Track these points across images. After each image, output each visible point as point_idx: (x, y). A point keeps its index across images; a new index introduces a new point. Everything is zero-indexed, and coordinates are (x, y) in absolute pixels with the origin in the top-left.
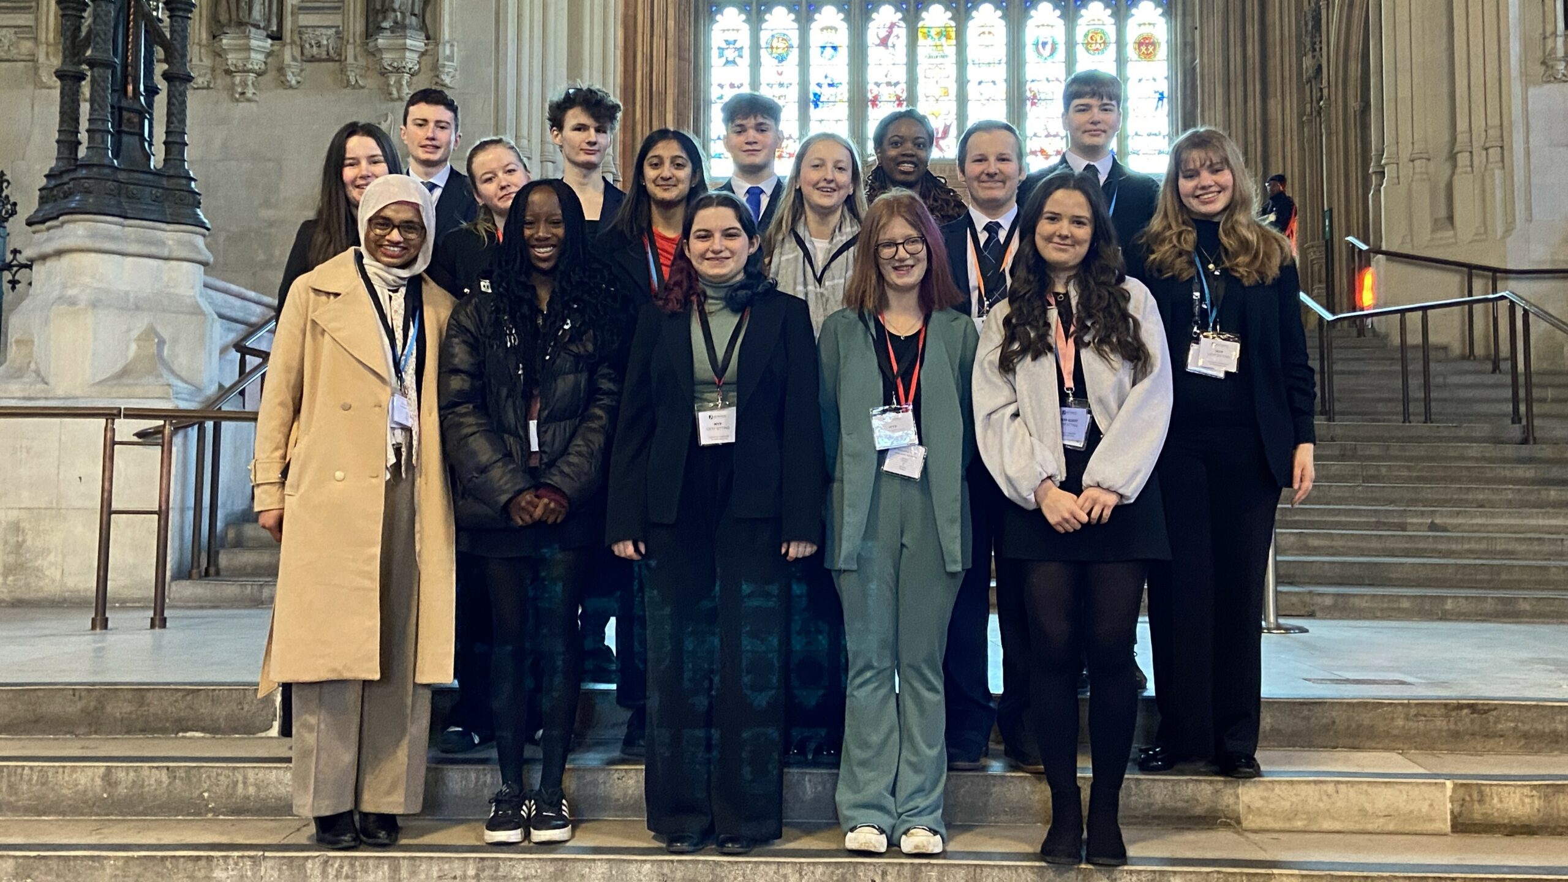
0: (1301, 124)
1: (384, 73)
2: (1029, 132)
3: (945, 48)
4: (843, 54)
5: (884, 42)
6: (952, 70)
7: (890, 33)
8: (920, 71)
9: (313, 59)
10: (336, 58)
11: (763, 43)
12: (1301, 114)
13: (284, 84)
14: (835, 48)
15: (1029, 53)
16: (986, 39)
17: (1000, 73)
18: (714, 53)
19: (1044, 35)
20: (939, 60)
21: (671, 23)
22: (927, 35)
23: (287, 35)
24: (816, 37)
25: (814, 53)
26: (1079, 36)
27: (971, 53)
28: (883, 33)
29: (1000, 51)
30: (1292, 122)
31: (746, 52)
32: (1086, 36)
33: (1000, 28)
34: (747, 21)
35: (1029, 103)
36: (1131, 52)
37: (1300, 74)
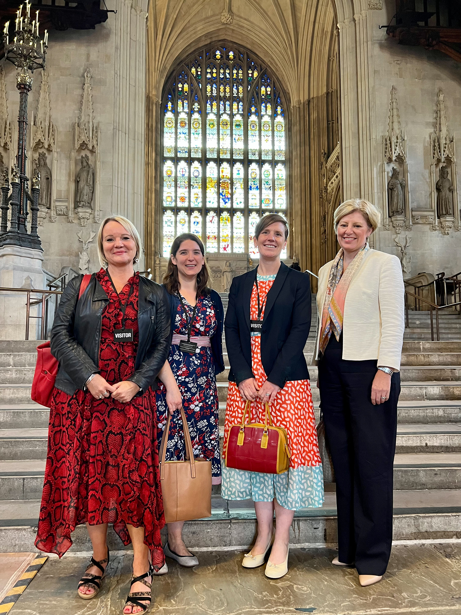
0: (320, 245)
1: (79, 219)
2: (250, 247)
3: (228, 223)
4: (200, 225)
5: (211, 221)
6: (230, 230)
7: (213, 219)
8: (221, 229)
9: (60, 215)
10: (66, 215)
11: (178, 220)
12: (320, 242)
13: (51, 222)
14: (198, 223)
15: (250, 225)
16: (239, 221)
17: (242, 231)
18: (164, 223)
19: (254, 220)
20: (226, 227)
21: (153, 213)
22: (223, 220)
23: (52, 208)
24: (193, 219)
25: (192, 223)
27: (235, 225)
28: (211, 219)
29: (242, 225)
30: (318, 244)
31: (173, 223)
33: (242, 219)
34: (174, 214)
35: (250, 239)
37: (320, 232)
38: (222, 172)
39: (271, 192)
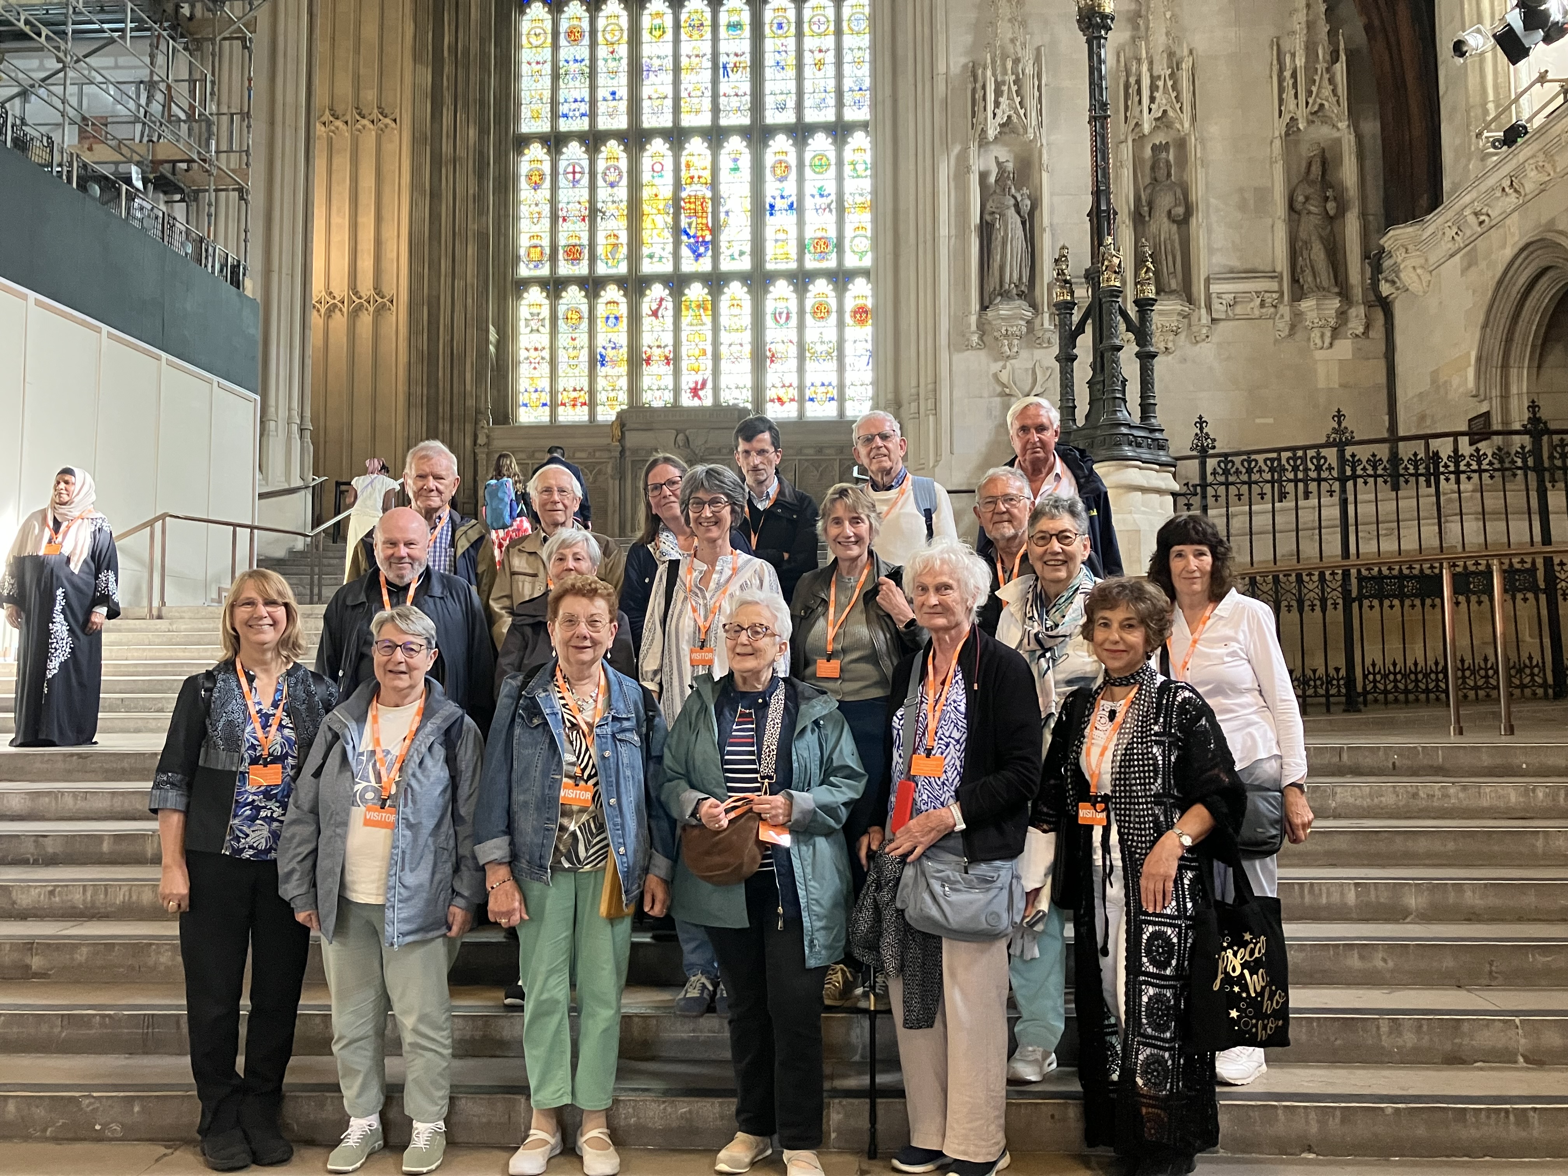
2: (769, 384)
3: (704, 317)
4: (624, 324)
5: (655, 314)
6: (709, 336)
7: (660, 305)
8: (683, 336)
11: (560, 315)
14: (616, 318)
15: (769, 321)
16: (735, 311)
17: (747, 337)
18: (522, 323)
19: (781, 306)
20: (699, 327)
22: (688, 308)
24: (601, 310)
25: (600, 324)
26: (808, 308)
27: (724, 321)
28: (654, 307)
29: (747, 320)
31: (547, 323)
32: (813, 307)
33: (748, 301)
34: (548, 297)
35: (768, 361)
36: (848, 319)
38: (688, 166)
39: (831, 219)
